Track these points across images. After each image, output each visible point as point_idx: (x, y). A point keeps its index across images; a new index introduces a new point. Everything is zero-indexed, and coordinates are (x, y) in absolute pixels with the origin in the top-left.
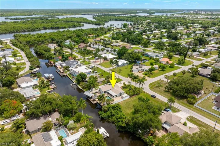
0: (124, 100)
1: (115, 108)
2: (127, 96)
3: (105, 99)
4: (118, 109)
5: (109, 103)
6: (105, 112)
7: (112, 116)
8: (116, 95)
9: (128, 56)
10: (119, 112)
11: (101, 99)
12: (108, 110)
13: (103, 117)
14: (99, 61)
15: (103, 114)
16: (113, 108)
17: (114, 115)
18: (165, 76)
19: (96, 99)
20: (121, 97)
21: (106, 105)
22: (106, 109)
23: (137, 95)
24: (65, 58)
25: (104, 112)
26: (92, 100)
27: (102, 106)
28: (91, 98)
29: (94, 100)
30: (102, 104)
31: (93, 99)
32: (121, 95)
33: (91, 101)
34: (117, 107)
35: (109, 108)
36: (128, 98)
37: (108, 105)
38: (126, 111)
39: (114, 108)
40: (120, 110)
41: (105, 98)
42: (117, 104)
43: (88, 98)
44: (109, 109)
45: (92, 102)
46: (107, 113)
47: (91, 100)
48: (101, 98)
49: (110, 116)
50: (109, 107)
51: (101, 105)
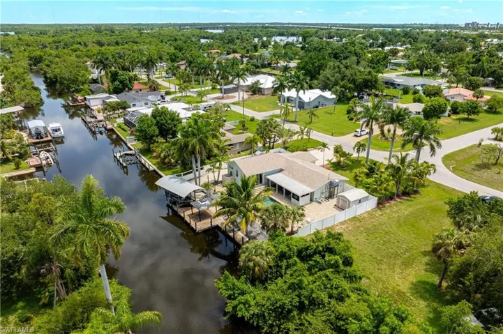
0: (354, 219)
1: (317, 258)
2: (366, 199)
3: (259, 205)
4: (335, 266)
5: (280, 224)
6: (260, 279)
7: (302, 308)
8: (309, 190)
9: (333, 76)
10: (345, 285)
11: (236, 207)
12: (275, 271)
13: (247, 315)
14: (234, 97)
15: (243, 293)
16: (304, 254)
17: (314, 304)
18: (494, 131)
19: (213, 210)
20: (334, 201)
21: (263, 240)
22: (262, 262)
23: (406, 194)
24: (122, 82)
25: (253, 282)
26: (193, 216)
27: (238, 246)
28: (187, 202)
29: (202, 216)
30: (240, 235)
31: (195, 210)
32: (331, 196)
33: (187, 219)
34: (331, 251)
35: (283, 256)
36: (369, 209)
37: (272, 238)
38: (377, 274)
39: (310, 256)
40: (348, 269)
41: (256, 200)
42: (330, 235)
43: (175, 203)
44: (284, 263)
45: (188, 225)
46: (272, 287)
47: (186, 214)
48: (236, 200)
49: (290, 311)
50: (283, 248)
51: (233, 240)
